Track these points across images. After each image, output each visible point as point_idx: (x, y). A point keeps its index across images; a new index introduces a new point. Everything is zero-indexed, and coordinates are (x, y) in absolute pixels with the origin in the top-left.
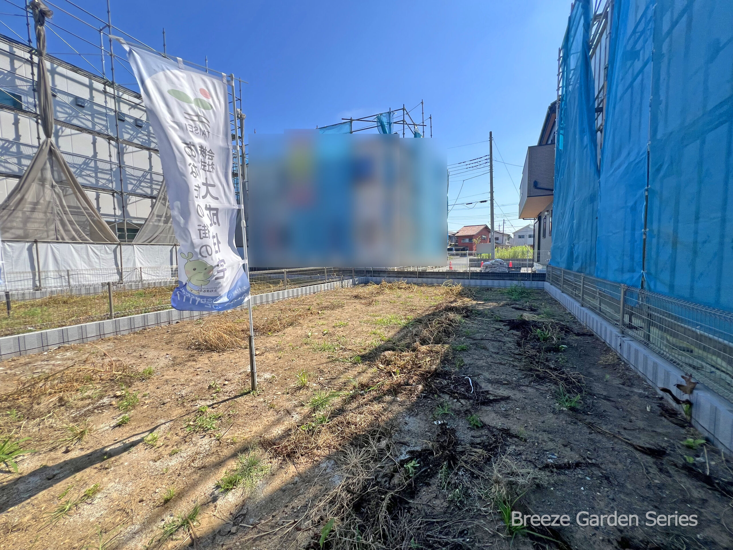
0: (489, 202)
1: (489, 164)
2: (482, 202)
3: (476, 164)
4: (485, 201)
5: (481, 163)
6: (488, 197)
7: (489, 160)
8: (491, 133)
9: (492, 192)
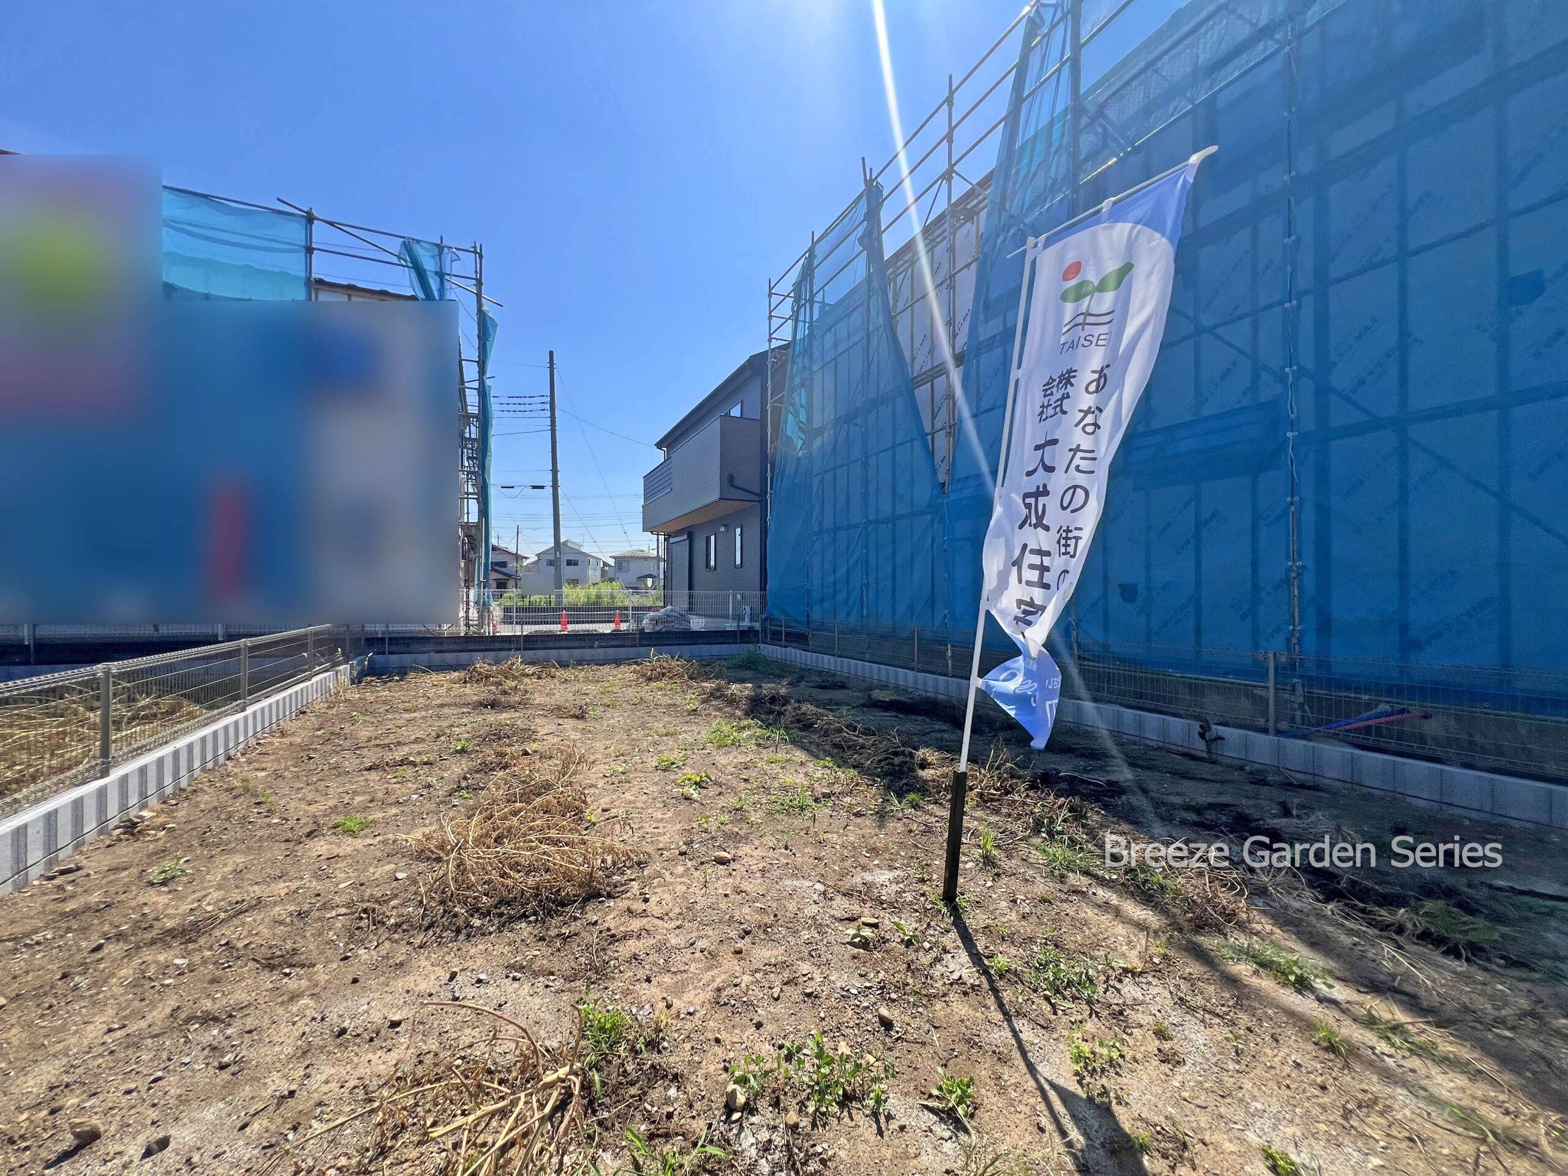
0: (549, 490)
1: (548, 414)
2: (534, 487)
3: (522, 408)
4: (542, 487)
5: (532, 407)
6: (548, 480)
7: (548, 406)
8: (551, 353)
9: (555, 471)
